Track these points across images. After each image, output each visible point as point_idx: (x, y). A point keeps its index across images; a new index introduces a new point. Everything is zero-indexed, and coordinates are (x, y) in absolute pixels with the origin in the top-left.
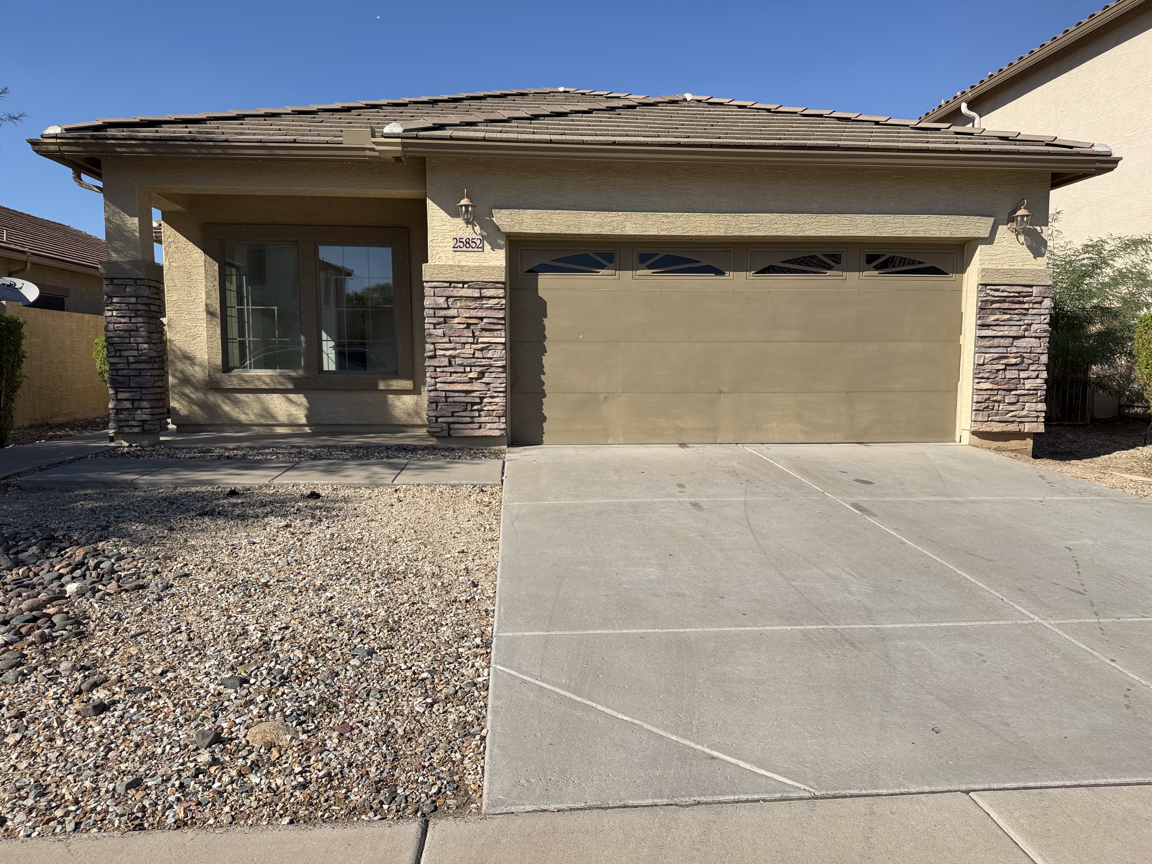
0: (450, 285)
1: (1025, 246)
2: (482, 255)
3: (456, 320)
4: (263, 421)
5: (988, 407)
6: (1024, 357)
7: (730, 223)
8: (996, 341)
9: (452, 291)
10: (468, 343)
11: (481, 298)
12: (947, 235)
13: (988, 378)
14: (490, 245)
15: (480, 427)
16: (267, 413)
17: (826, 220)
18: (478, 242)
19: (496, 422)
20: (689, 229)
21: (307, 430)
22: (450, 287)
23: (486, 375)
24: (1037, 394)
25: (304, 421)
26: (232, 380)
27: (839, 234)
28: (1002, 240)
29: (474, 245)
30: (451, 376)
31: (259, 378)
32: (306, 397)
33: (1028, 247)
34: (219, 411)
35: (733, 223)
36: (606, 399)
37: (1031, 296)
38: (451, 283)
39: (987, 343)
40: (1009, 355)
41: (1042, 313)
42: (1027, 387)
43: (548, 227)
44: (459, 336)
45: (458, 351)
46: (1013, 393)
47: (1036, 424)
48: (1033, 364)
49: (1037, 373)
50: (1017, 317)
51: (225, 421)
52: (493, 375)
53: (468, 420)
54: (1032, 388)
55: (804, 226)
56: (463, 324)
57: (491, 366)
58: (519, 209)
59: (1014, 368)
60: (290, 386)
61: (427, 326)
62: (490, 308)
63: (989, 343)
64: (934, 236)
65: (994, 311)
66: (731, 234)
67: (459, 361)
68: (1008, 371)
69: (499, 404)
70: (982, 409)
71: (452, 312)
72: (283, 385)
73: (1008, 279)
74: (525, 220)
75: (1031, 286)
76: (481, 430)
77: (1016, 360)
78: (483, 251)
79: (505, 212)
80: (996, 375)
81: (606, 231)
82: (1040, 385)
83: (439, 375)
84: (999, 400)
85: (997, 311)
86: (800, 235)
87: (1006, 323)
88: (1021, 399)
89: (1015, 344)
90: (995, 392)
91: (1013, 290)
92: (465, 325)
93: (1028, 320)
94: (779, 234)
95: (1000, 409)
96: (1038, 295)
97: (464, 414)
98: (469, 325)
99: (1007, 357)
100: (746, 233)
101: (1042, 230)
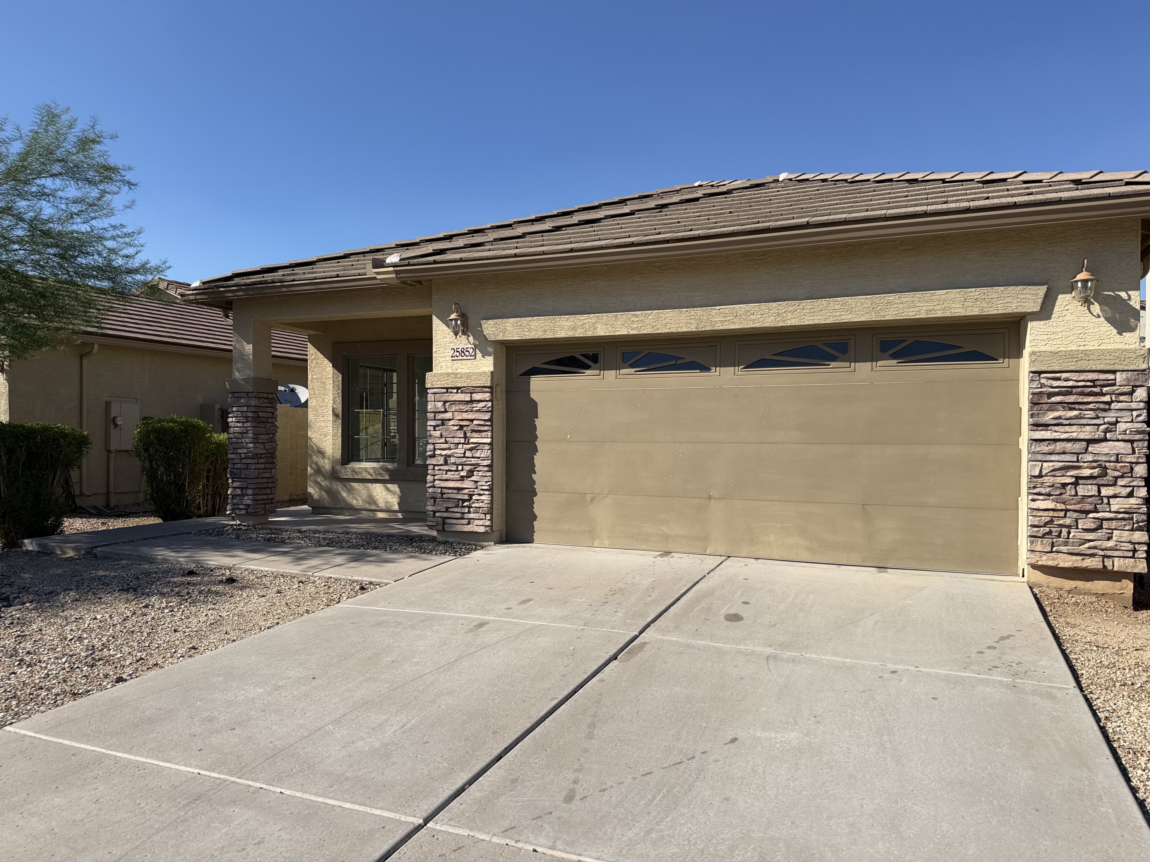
0: (447, 391)
1: (1102, 319)
2: (475, 362)
3: (452, 423)
4: (367, 506)
5: (1050, 532)
6: (1106, 468)
7: (701, 317)
8: (1059, 446)
9: (448, 396)
10: (461, 443)
11: (472, 401)
12: (976, 312)
13: (1049, 495)
14: (481, 353)
15: (469, 523)
16: (371, 500)
17: (811, 307)
18: (471, 351)
19: (482, 519)
20: (659, 326)
21: (400, 516)
22: (447, 392)
23: (475, 473)
24: (1132, 519)
25: (396, 507)
26: (346, 472)
27: (828, 321)
28: (1065, 313)
29: (467, 354)
30: (446, 474)
31: (366, 470)
32: (399, 487)
33: (1107, 319)
34: (339, 496)
35: (705, 317)
36: (592, 500)
37: (1114, 385)
38: (447, 388)
39: (1045, 448)
40: (1081, 464)
41: (1133, 407)
42: (1114, 508)
43: (527, 333)
44: (453, 437)
45: (453, 451)
46: (1091, 515)
47: (1133, 560)
48: (1122, 477)
49: (1129, 489)
50: (1091, 414)
51: (343, 505)
52: (480, 474)
53: (458, 515)
54: (1122, 510)
55: (785, 315)
56: (457, 425)
57: (478, 465)
58: (502, 318)
59: (1089, 482)
60: (387, 477)
61: (429, 428)
62: (479, 411)
63: (1047, 448)
64: (957, 314)
65: (1053, 407)
66: (703, 329)
67: (452, 460)
68: (1081, 486)
69: (485, 502)
70: (1039, 535)
71: (448, 415)
72: (382, 476)
73: (1073, 363)
74: (508, 328)
75: (1114, 372)
76: (469, 526)
77: (1092, 471)
78: (475, 358)
79: (491, 322)
80: (1063, 491)
81: (579, 333)
82: (1136, 506)
83: (437, 472)
84: (1067, 524)
85: (1059, 406)
86: (781, 325)
87: (1073, 422)
88: (1105, 524)
89: (1090, 449)
90: (1062, 514)
91: (1082, 378)
92: (458, 427)
93: (1110, 417)
94: (757, 325)
95: (1071, 536)
96: (1124, 383)
97: (456, 510)
98: (461, 427)
99: (1078, 468)
100: (719, 327)
101: (1129, 295)
